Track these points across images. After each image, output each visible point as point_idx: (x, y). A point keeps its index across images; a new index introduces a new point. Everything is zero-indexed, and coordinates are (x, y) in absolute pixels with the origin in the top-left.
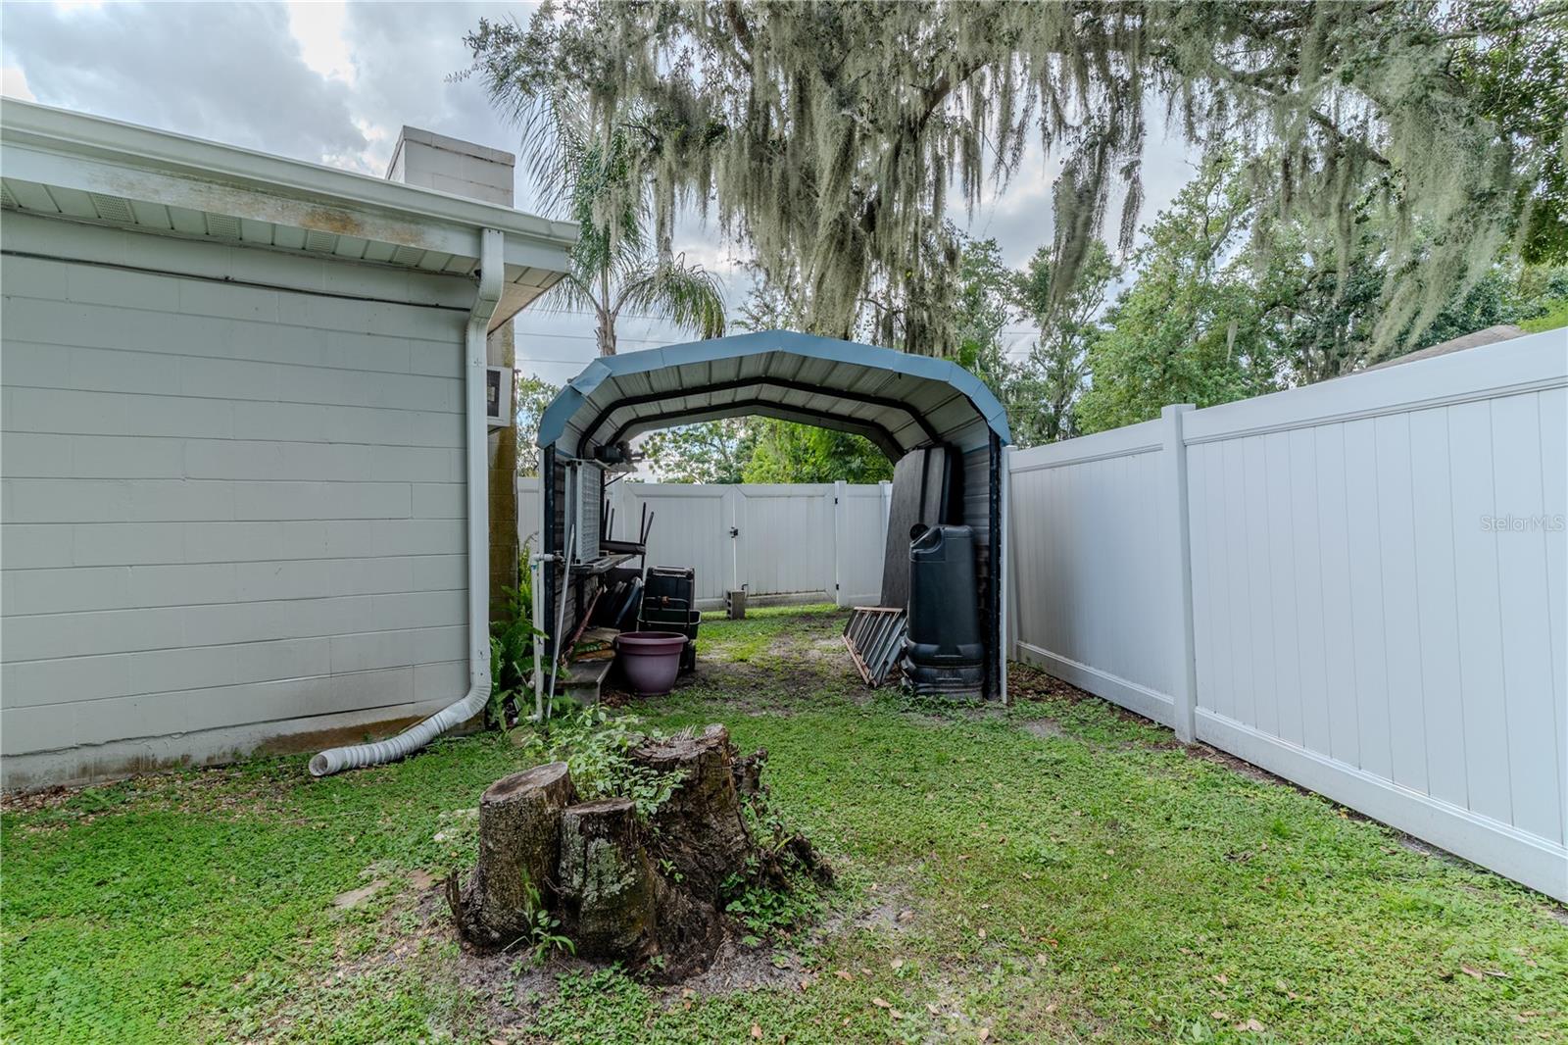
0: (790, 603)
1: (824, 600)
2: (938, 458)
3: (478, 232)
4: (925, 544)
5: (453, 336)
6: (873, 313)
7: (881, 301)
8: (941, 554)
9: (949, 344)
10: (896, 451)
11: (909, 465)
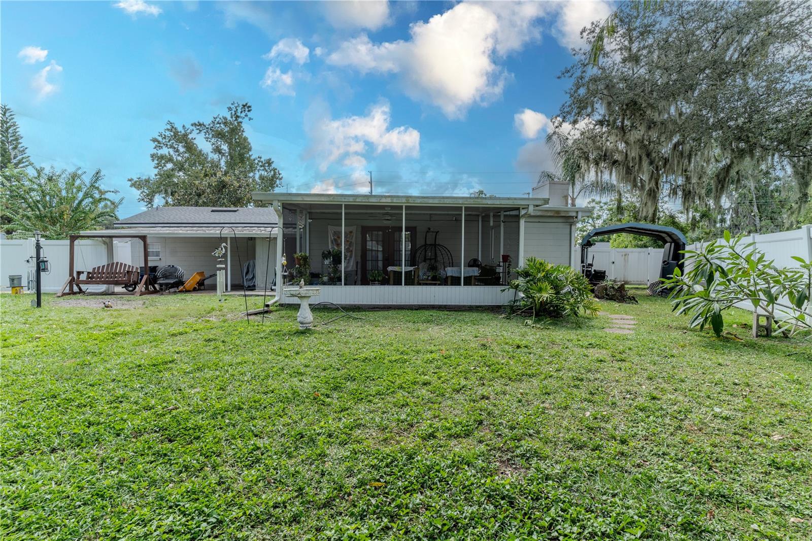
0: (630, 284)
1: (643, 284)
2: (673, 244)
3: (577, 212)
4: (665, 265)
5: (569, 227)
6: (669, 186)
7: (672, 182)
8: (669, 267)
9: (701, 197)
10: (665, 242)
11: (668, 245)
